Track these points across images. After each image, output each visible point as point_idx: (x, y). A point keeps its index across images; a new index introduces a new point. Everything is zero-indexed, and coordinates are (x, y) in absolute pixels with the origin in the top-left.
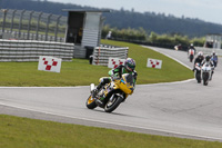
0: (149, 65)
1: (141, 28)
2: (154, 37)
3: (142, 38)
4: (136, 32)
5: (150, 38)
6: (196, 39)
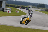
0: (16, 12)
1: (14, 4)
2: (17, 6)
3: (15, 6)
4: (13, 5)
5: (16, 6)
6: (26, 6)
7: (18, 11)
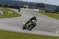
7: (12, 12)
